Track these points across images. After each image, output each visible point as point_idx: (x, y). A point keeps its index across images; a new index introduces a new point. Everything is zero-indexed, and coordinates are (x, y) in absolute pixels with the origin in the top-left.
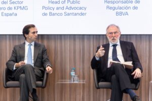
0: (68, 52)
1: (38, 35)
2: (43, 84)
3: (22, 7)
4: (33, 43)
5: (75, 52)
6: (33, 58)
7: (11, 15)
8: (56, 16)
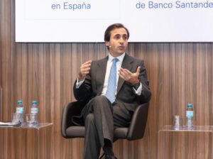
0: (183, 75)
1: (129, 43)
2: (128, 133)
5: (195, 75)
7: (80, 7)
8: (160, 9)
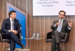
2: (64, 41)
3: (56, 2)
4: (63, 20)
6: (61, 27)
7: (50, 6)
